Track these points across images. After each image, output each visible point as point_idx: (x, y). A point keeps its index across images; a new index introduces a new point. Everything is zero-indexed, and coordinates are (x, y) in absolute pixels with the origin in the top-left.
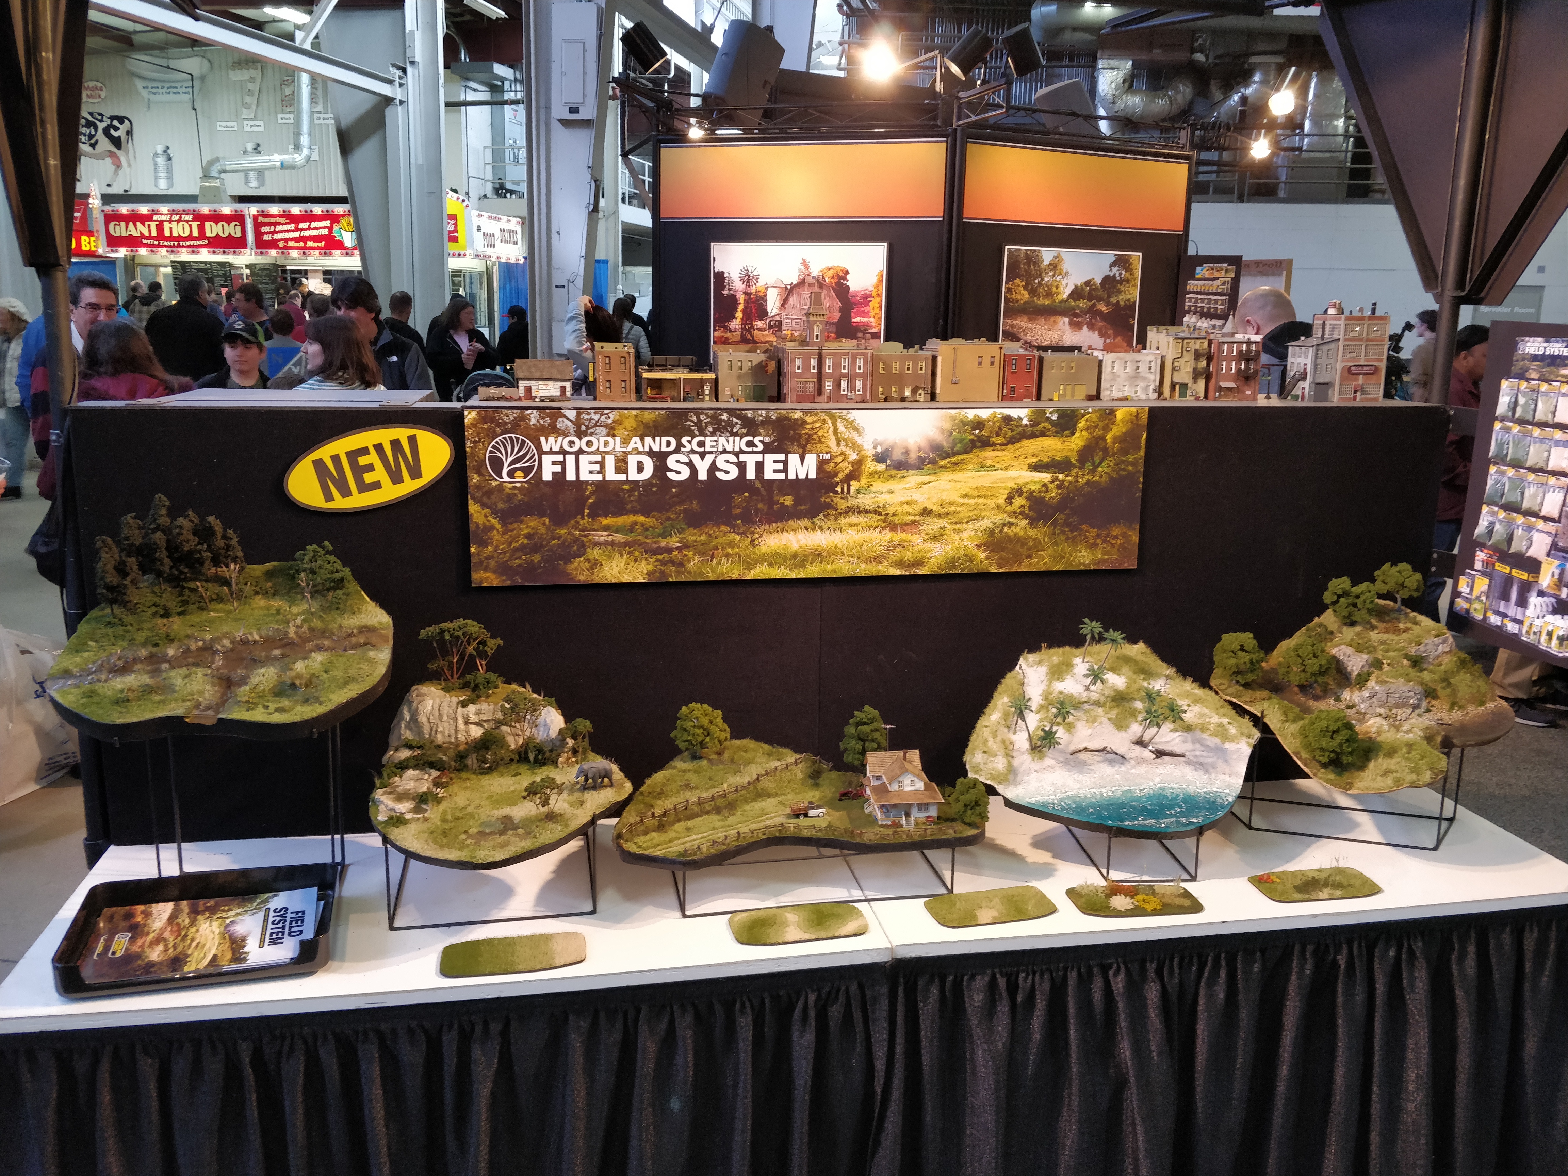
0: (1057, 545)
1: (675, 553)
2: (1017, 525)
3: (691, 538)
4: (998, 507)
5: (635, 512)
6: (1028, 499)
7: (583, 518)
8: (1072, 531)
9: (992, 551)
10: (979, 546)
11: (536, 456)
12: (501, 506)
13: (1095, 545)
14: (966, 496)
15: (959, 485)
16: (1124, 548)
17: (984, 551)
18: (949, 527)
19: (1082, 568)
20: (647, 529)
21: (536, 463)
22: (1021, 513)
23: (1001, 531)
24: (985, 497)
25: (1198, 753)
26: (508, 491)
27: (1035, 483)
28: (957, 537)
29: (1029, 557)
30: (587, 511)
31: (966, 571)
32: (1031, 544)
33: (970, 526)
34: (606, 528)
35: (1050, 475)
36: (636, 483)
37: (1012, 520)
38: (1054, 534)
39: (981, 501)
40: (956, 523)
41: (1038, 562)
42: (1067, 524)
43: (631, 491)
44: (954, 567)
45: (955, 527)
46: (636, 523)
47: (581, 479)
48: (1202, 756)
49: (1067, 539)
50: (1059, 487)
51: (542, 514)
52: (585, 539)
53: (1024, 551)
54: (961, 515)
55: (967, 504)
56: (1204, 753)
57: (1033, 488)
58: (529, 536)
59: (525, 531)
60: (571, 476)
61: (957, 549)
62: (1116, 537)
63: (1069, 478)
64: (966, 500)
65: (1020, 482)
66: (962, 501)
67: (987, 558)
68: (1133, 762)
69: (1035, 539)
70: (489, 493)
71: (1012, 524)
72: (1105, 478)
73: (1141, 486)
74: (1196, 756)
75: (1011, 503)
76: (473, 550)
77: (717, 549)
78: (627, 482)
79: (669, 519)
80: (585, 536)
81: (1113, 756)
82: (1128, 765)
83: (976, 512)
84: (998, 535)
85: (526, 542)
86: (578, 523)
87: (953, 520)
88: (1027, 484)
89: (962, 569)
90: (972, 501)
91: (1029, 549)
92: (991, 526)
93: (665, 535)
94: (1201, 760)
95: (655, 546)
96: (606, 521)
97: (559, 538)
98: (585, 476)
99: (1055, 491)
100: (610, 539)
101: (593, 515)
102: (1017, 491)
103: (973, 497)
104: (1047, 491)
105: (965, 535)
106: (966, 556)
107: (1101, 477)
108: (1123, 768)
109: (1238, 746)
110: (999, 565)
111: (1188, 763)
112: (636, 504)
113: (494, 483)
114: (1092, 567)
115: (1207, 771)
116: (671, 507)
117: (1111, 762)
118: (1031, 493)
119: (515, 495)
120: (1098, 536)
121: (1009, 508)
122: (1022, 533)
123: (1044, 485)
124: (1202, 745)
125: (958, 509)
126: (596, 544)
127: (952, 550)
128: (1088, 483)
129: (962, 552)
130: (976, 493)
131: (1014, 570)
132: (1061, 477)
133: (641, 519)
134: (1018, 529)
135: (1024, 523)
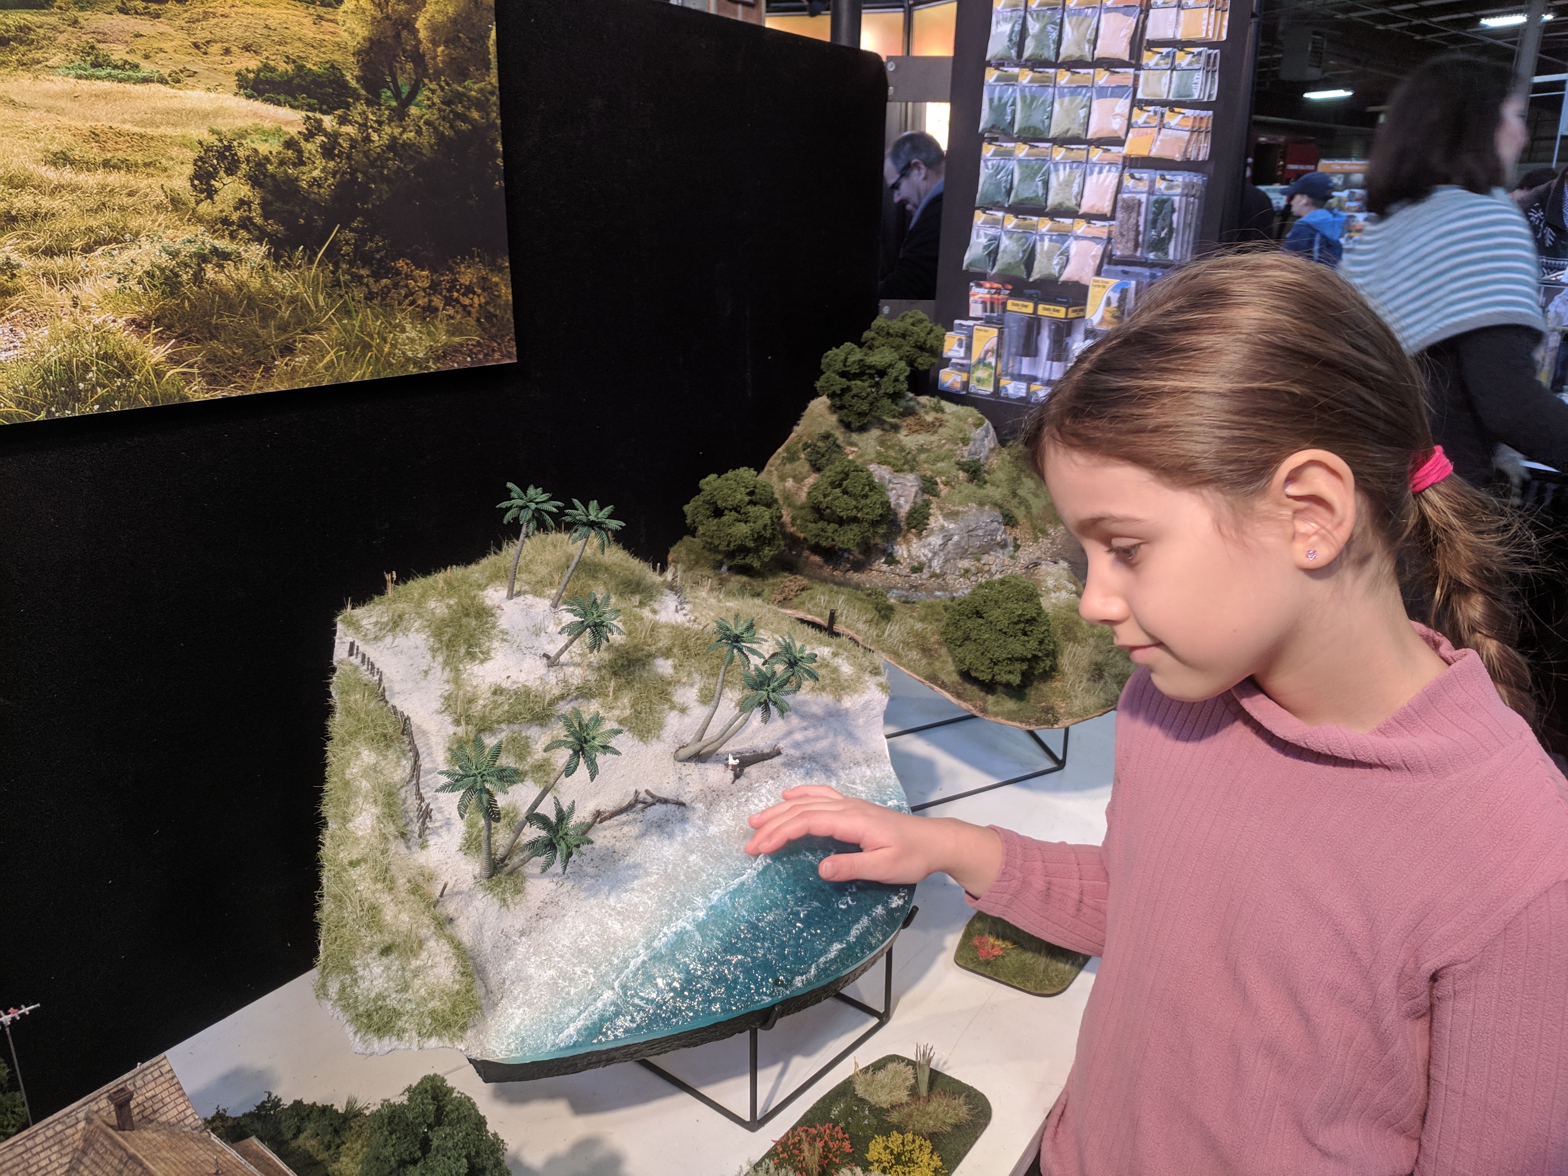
0: (348, 313)
2: (239, 260)
4: (176, 203)
6: (254, 180)
8: (377, 276)
9: (184, 337)
10: (140, 326)
13: (430, 310)
14: (61, 159)
15: (31, 121)
16: (490, 317)
17: (160, 339)
18: (27, 263)
19: (413, 370)
22: (245, 223)
23: (198, 278)
24: (129, 166)
25: (799, 736)
27: (266, 135)
28: (63, 298)
29: (287, 350)
31: (117, 406)
32: (285, 313)
33: (99, 259)
35: (298, 116)
37: (223, 244)
38: (337, 283)
39: (115, 179)
40: (49, 252)
41: (312, 364)
42: (362, 257)
44: (75, 396)
45: (46, 263)
48: (807, 741)
49: (370, 297)
50: (328, 152)
53: (271, 334)
54: (62, 225)
55: (74, 189)
56: (810, 733)
57: (263, 149)
61: (73, 336)
62: (469, 290)
63: (348, 129)
64: (67, 175)
65: (226, 126)
66: (51, 175)
67: (173, 360)
68: (700, 806)
69: (293, 300)
71: (225, 256)
72: (427, 139)
73: (500, 162)
74: (797, 745)
75: (211, 193)
81: (658, 810)
82: (696, 818)
83: (108, 216)
84: (189, 290)
87: (37, 241)
88: (243, 134)
89: (103, 401)
90: (90, 180)
91: (283, 328)
92: (164, 260)
94: (808, 749)
99: (320, 162)
102: (221, 156)
103: (88, 166)
104: (300, 162)
105: (88, 291)
106: (106, 357)
107: (419, 132)
108: (692, 832)
109: (866, 697)
110: (213, 380)
111: (790, 764)
114: (433, 367)
115: (828, 771)
117: (661, 826)
118: (260, 164)
120: (434, 287)
121: (205, 208)
122: (256, 283)
123: (290, 144)
124: (803, 716)
125: (47, 203)
127: (55, 340)
128: (393, 145)
129: (90, 348)
130: (93, 153)
131: (254, 389)
132: (328, 122)
134: (243, 273)
135: (256, 252)
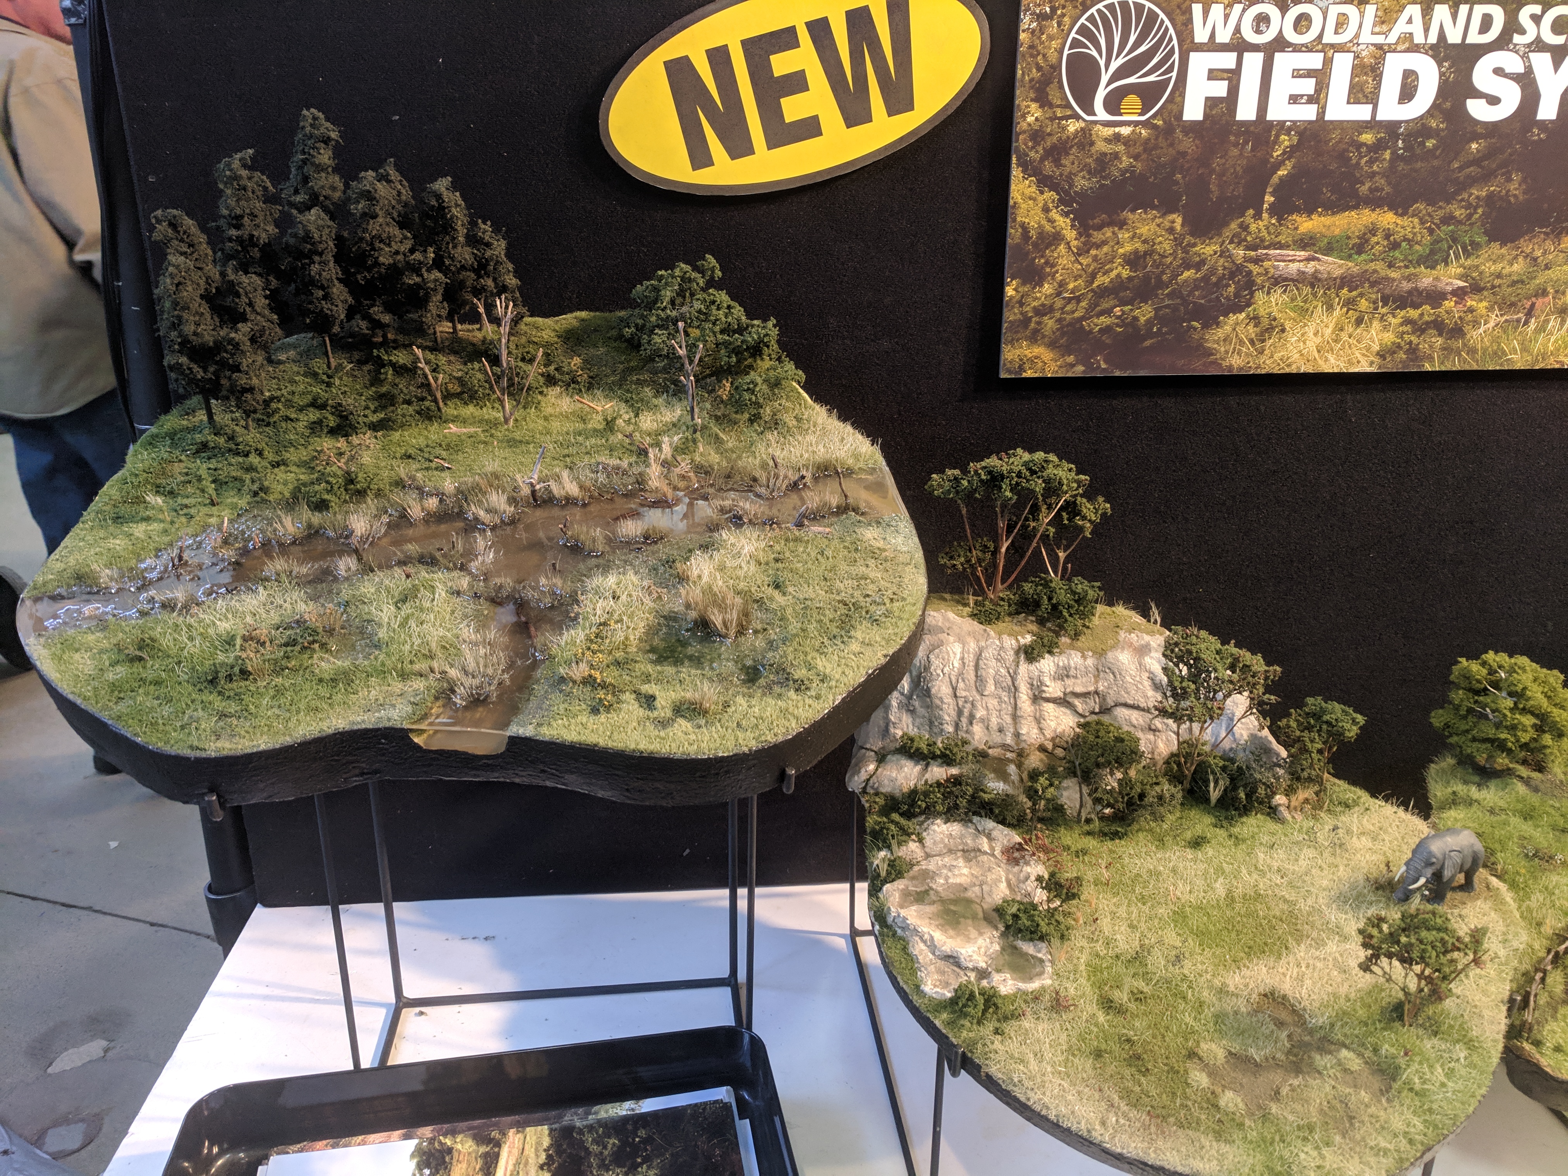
1: (1449, 304)
3: (1490, 268)
5: (1375, 202)
7: (1258, 216)
11: (1176, 56)
12: (1081, 183)
20: (1395, 246)
21: (1174, 74)
26: (1101, 146)
30: (1269, 199)
34: (1305, 242)
36: (1392, 127)
43: (1378, 147)
46: (1373, 230)
47: (1270, 117)
51: (1168, 207)
52: (1255, 269)
58: (1134, 260)
59: (1128, 248)
60: (1246, 111)
70: (1057, 152)
76: (1010, 291)
77: (1544, 293)
78: (1372, 124)
79: (1448, 219)
80: (1257, 261)
85: (1126, 273)
86: (1245, 227)
93: (1431, 260)
95: (1406, 286)
96: (1307, 224)
97: (1198, 266)
98: (1278, 111)
100: (1310, 267)
101: (1280, 211)
112: (1381, 182)
113: (1073, 127)
116: (1457, 192)
119: (1116, 156)
126: (1278, 281)
133: (1387, 219)
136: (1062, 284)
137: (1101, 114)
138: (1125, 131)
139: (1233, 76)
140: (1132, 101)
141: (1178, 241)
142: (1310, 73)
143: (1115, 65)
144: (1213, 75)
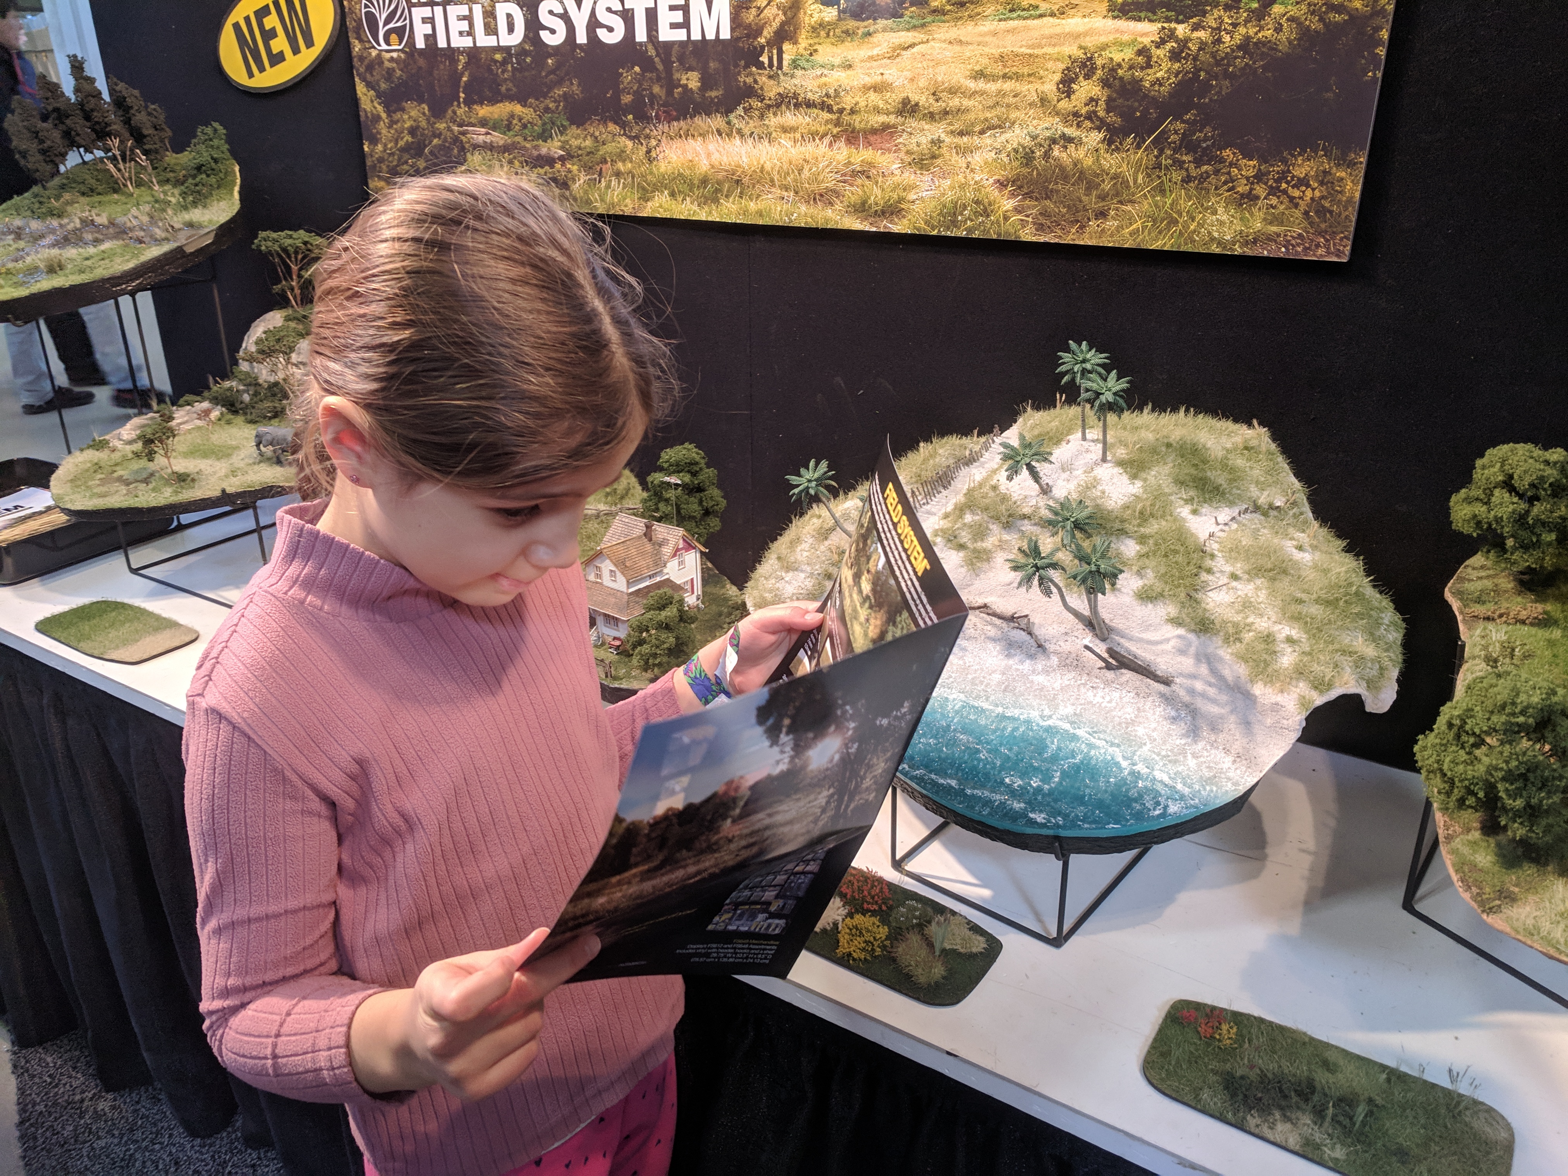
0: (1162, 192)
1: (558, 166)
2: (1079, 142)
3: (575, 143)
4: (1044, 100)
5: (510, 98)
6: (1105, 83)
7: (459, 106)
8: (1198, 163)
9: (1028, 195)
10: (1002, 185)
11: (406, 11)
12: (383, 86)
13: (1251, 198)
14: (980, 75)
15: (968, 51)
16: (1322, 212)
17: (1013, 195)
18: (948, 140)
19: (1215, 249)
20: (525, 126)
21: (408, 21)
22: (1089, 117)
23: (1047, 155)
24: (1018, 77)
25: (1199, 686)
26: (387, 64)
27: (1121, 45)
28: (962, 163)
29: (1102, 214)
30: (462, 95)
31: (976, 235)
32: (1107, 186)
33: (987, 140)
34: (483, 123)
35: (1155, 27)
36: (507, 49)
37: (1071, 132)
38: (1158, 166)
39: (1008, 86)
40: (961, 134)
41: (1119, 228)
42: (1187, 144)
43: (504, 62)
44: (954, 223)
45: (958, 140)
46: (512, 116)
47: (452, 44)
48: (1203, 695)
49: (1187, 180)
50: (1175, 56)
51: (421, 101)
52: (463, 138)
53: (1092, 202)
54: (972, 116)
55: (982, 93)
56: (1212, 691)
57: (1117, 57)
58: (412, 131)
59: (407, 125)
60: (442, 41)
61: (962, 187)
62: (1303, 182)
63: (1201, 34)
64: (981, 85)
65: (1090, 42)
66: (972, 85)
67: (1017, 210)
68: (1055, 660)
69: (1115, 177)
70: (370, 68)
71: (1069, 140)
72: (1288, 33)
74: (1192, 691)
75: (1069, 93)
76: (366, 148)
77: (606, 162)
78: (499, 49)
79: (547, 110)
80: (464, 133)
81: (1022, 635)
82: (1040, 665)
83: (999, 111)
84: (1040, 163)
85: (410, 139)
86: (454, 112)
87: (957, 126)
88: (1104, 47)
89: (970, 230)
90: (992, 87)
91: (1102, 197)
92: (1027, 141)
93: (545, 136)
94: (1199, 703)
95: (535, 153)
96: (483, 111)
97: (439, 136)
98: (455, 40)
99: (1166, 65)
100: (488, 139)
101: (469, 102)
102: (1083, 65)
103: (994, 78)
104: (1149, 66)
105: (977, 159)
106: (977, 202)
107: (1279, 29)
108: (1027, 665)
109: (1279, 698)
110: (1040, 227)
111: (1168, 700)
112: (510, 85)
113: (374, 53)
114: (1238, 250)
116: (548, 92)
118: (1113, 69)
119: (393, 70)
120: (1259, 177)
121: (1064, 105)
122: (1089, 162)
123: (1143, 52)
124: (1213, 671)
125: (967, 103)
126: (476, 147)
127: (952, 188)
128: (1245, 46)
129: (970, 195)
130: (999, 69)
131: (1068, 240)
132: (1181, 30)
133: (518, 109)
134: (1081, 153)
135: (1094, 138)
136: (385, 145)
137: (384, 46)
138: (395, 55)
139: (431, 20)
140: (394, 37)
141: (428, 120)
142: (464, 18)
143: (384, 16)
144: (424, 20)
